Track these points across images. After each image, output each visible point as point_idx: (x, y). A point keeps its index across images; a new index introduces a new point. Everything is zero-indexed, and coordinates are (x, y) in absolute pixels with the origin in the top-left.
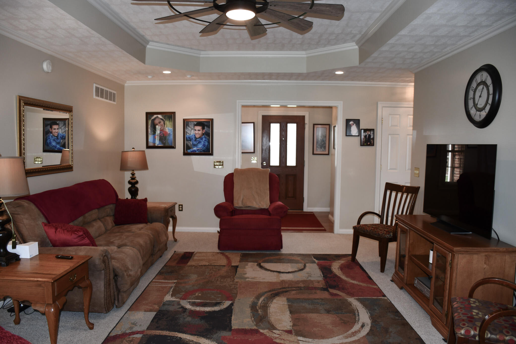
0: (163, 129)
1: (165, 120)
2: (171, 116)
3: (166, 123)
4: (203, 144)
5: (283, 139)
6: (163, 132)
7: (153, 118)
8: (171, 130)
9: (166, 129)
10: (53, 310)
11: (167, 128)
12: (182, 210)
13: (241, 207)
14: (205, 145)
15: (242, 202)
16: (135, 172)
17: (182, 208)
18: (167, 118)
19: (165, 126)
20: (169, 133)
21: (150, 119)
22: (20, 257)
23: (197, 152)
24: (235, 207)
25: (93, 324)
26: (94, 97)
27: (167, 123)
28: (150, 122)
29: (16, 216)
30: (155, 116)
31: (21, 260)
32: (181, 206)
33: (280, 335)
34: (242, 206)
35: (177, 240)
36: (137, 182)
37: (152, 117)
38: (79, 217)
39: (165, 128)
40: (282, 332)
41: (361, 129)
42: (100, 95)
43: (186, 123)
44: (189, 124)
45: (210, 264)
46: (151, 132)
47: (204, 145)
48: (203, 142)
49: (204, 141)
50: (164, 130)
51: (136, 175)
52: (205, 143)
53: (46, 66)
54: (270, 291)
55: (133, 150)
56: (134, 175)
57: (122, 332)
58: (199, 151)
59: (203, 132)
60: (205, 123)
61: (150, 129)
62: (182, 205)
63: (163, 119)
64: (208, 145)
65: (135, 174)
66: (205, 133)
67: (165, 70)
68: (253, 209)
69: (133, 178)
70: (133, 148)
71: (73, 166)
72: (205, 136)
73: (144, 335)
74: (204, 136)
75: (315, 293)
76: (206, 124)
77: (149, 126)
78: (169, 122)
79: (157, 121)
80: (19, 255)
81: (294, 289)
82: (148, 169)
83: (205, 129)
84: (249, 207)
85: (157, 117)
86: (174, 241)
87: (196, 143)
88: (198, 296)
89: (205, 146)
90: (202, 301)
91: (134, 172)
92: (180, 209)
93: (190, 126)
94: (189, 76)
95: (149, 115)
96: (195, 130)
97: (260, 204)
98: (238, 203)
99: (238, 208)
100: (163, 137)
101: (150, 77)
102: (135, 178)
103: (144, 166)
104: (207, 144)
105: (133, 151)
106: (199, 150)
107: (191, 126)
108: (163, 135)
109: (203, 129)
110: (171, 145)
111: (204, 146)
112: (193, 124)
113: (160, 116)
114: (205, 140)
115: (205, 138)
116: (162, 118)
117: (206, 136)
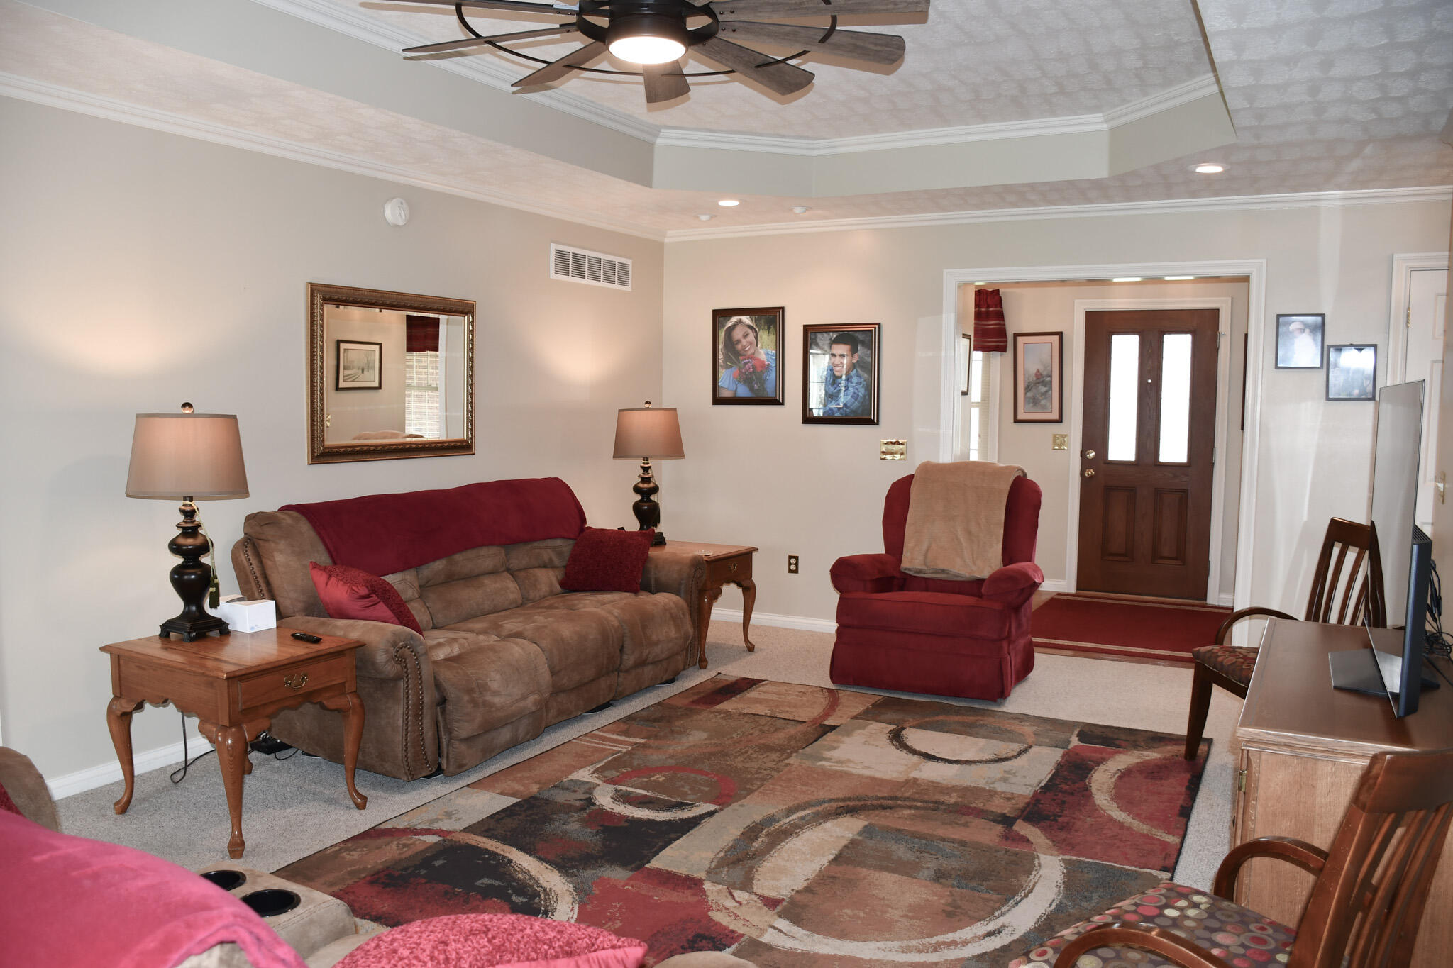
0: (754, 354)
1: (757, 330)
2: (770, 317)
3: (761, 338)
4: (852, 394)
5: (1150, 381)
6: (754, 362)
7: (729, 324)
8: (773, 355)
9: (760, 353)
10: (230, 742)
11: (762, 351)
12: (796, 571)
13: (920, 571)
14: (858, 395)
15: (926, 556)
16: (651, 463)
17: (797, 564)
18: (763, 323)
19: (757, 345)
20: (767, 363)
21: (724, 326)
22: (230, 628)
23: (837, 415)
24: (903, 570)
25: (364, 798)
26: (551, 277)
27: (764, 336)
28: (722, 335)
29: (261, 542)
30: (735, 319)
31: (231, 634)
32: (793, 561)
33: (741, 904)
34: (924, 567)
35: (754, 646)
36: (655, 490)
37: (726, 323)
38: (434, 560)
39: (758, 351)
40: (756, 899)
41: (1330, 347)
42: (570, 270)
43: (811, 334)
44: (818, 340)
45: (768, 714)
46: (723, 362)
47: (856, 396)
48: (853, 387)
49: (854, 384)
50: (756, 356)
51: (653, 472)
52: (857, 389)
53: (393, 213)
54: (844, 800)
55: (647, 406)
56: (650, 472)
57: (408, 825)
58: (841, 414)
59: (855, 361)
60: (857, 335)
61: (723, 353)
62: (797, 558)
63: (754, 326)
64: (864, 396)
65: (650, 467)
66: (857, 361)
67: (723, 198)
68: (955, 579)
69: (645, 480)
70: (647, 403)
71: (472, 442)
72: (857, 371)
73: (444, 841)
74: (855, 371)
75: (966, 825)
76: (860, 337)
77: (720, 347)
78: (769, 335)
79: (738, 334)
80: (228, 624)
81: (919, 804)
82: (684, 456)
83: (859, 353)
84: (943, 571)
85: (740, 321)
86: (746, 649)
87: (835, 391)
88: (656, 782)
89: (859, 399)
90: (650, 794)
91: (648, 464)
92: (793, 568)
93: (820, 343)
94: (798, 210)
95: (720, 316)
96: (834, 355)
97: (975, 564)
98: (912, 560)
99: (911, 573)
100: (753, 375)
101: (704, 218)
102: (650, 477)
103: (674, 449)
104: (863, 392)
105: (648, 409)
106: (841, 410)
107: (823, 345)
108: (753, 368)
109: (854, 351)
110: (771, 395)
111: (856, 400)
112: (828, 338)
113: (746, 319)
114: (859, 383)
115: (858, 376)
116: (751, 324)
117: (861, 372)
